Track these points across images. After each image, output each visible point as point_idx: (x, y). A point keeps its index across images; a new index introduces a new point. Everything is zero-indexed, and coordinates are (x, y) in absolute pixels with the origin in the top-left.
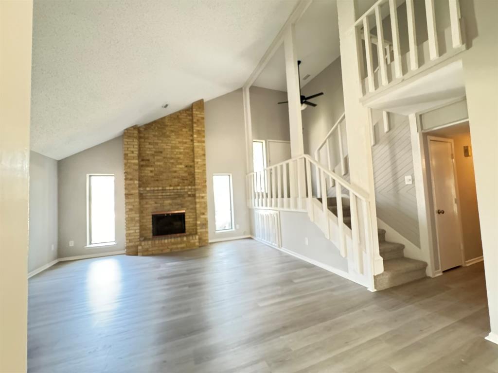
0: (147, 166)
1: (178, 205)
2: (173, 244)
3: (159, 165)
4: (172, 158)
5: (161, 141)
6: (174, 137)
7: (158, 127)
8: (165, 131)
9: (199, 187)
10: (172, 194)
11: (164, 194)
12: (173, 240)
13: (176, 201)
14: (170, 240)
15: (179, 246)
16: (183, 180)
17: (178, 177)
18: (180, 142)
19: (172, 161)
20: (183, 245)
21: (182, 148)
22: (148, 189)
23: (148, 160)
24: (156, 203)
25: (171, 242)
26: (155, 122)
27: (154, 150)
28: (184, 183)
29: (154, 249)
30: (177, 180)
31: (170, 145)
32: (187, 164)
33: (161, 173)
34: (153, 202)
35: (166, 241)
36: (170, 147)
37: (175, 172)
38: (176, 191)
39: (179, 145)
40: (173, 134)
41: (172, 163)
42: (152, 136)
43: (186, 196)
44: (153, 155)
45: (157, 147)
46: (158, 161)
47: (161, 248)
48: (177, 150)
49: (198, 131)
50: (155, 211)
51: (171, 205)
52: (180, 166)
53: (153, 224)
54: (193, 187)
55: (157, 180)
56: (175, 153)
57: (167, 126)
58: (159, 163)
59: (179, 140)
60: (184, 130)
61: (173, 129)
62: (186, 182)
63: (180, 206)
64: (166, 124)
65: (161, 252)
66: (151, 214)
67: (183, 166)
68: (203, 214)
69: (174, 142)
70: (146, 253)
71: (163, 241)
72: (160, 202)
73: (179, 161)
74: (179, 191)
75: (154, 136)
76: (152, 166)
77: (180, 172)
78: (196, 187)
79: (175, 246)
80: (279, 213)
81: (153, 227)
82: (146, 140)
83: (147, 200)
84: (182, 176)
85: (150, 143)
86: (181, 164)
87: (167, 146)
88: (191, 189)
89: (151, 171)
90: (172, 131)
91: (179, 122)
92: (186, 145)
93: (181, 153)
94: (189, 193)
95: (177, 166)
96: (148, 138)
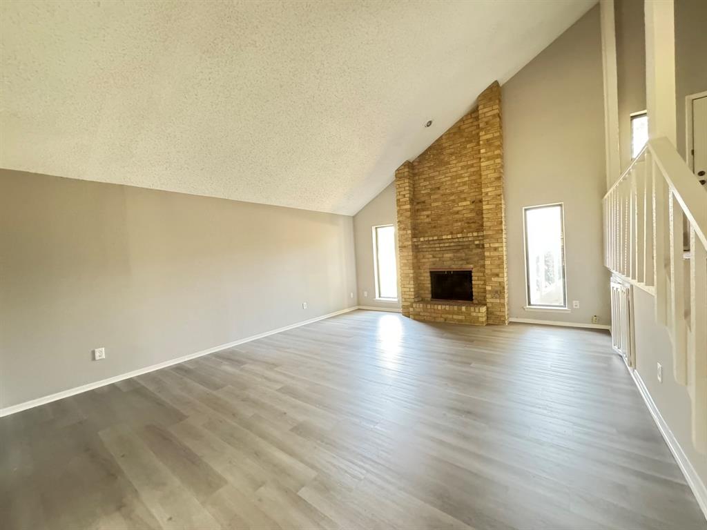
0: (423, 210)
1: (462, 260)
2: (448, 312)
3: (437, 206)
4: (452, 194)
5: (437, 173)
6: (455, 162)
7: (433, 155)
8: (442, 157)
9: (490, 233)
10: (452, 244)
11: (441, 245)
12: (447, 308)
13: (459, 255)
14: (444, 307)
15: (455, 317)
16: (468, 223)
17: (461, 220)
18: (462, 168)
19: (452, 198)
20: (460, 317)
21: (466, 175)
22: (422, 239)
23: (424, 202)
24: (434, 257)
25: (445, 309)
26: (430, 148)
27: (430, 187)
28: (469, 227)
29: (426, 314)
30: (460, 224)
31: (450, 174)
32: (474, 199)
33: (440, 216)
34: (431, 256)
35: (439, 307)
36: (449, 178)
37: (457, 213)
38: (457, 240)
39: (462, 172)
40: (454, 157)
41: (453, 201)
42: (426, 169)
43: (474, 246)
44: (429, 195)
45: (433, 182)
46: (436, 200)
47: (434, 315)
48: (458, 181)
49: (488, 140)
50: (433, 267)
51: (451, 259)
52: (464, 203)
53: (432, 283)
54: (481, 234)
55: (435, 227)
56: (456, 185)
57: (445, 148)
58: (436, 204)
59: (462, 164)
60: (468, 146)
61: (453, 150)
62: (473, 225)
63: (465, 262)
64: (444, 145)
65: (433, 320)
66: (428, 271)
67: (468, 203)
68: (497, 275)
69: (454, 169)
70: (417, 317)
71: (436, 306)
72: (440, 256)
73: (463, 196)
74: (461, 240)
75: (429, 168)
76: (428, 209)
77: (464, 212)
78: (485, 233)
79: (450, 316)
81: (432, 287)
82: (420, 177)
83: (425, 253)
84: (467, 218)
85: (425, 180)
86: (465, 199)
87: (446, 177)
88: (478, 236)
89: (428, 216)
90: (452, 154)
91: (462, 136)
92: (473, 170)
93: (464, 184)
94: (477, 242)
95: (460, 204)
96: (422, 173)
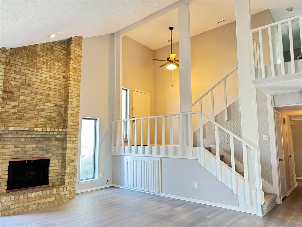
0: (10, 100)
1: (43, 150)
2: (41, 198)
3: (25, 100)
4: (41, 94)
5: (30, 72)
6: (46, 70)
7: (27, 55)
8: (35, 61)
9: (71, 130)
10: (39, 136)
11: (28, 136)
12: (41, 193)
13: (40, 145)
14: (37, 193)
15: (48, 200)
16: (51, 120)
17: (45, 118)
18: (51, 77)
19: (40, 97)
20: (52, 199)
21: (53, 83)
22: (11, 129)
23: (12, 93)
24: (15, 147)
25: (38, 195)
26: (25, 48)
27: (20, 80)
28: (51, 124)
29: (17, 206)
30: (44, 120)
31: (40, 78)
32: (57, 103)
33: (26, 110)
34: (13, 146)
35: (33, 195)
36: (40, 81)
37: (43, 110)
38: (44, 133)
39: (50, 80)
40: (45, 66)
41: (41, 100)
42: (20, 64)
43: (54, 139)
44: (18, 87)
45: (24, 78)
46: (24, 95)
47: (26, 204)
48: (47, 85)
49: (75, 68)
50: (14, 156)
51: (34, 149)
52: (49, 104)
53: (9, 174)
54: (64, 130)
55: (20, 119)
56: (45, 88)
57: (39, 55)
58: (24, 98)
59: (51, 74)
60: (57, 64)
61: (45, 61)
62: (54, 123)
63: (45, 152)
64: (38, 53)
65: (24, 209)
66: (8, 161)
67: (53, 105)
68: (73, 161)
69: (44, 76)
70: (6, 213)
71: (29, 195)
72: (22, 146)
73: (49, 98)
74: (47, 133)
75: (22, 64)
76: (15, 101)
77: (49, 111)
78: (68, 130)
79: (43, 201)
80: (161, 159)
81: (8, 178)
82: (11, 68)
83: (4, 143)
84: (50, 116)
85: (16, 72)
86: (50, 102)
87: (36, 78)
88: (61, 132)
89: (14, 107)
90: (44, 63)
91: (53, 54)
92: (58, 82)
93: (51, 89)
94: (58, 136)
95: (46, 104)
96: (14, 65)
